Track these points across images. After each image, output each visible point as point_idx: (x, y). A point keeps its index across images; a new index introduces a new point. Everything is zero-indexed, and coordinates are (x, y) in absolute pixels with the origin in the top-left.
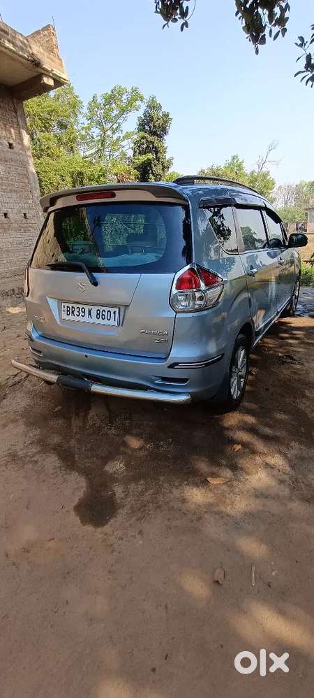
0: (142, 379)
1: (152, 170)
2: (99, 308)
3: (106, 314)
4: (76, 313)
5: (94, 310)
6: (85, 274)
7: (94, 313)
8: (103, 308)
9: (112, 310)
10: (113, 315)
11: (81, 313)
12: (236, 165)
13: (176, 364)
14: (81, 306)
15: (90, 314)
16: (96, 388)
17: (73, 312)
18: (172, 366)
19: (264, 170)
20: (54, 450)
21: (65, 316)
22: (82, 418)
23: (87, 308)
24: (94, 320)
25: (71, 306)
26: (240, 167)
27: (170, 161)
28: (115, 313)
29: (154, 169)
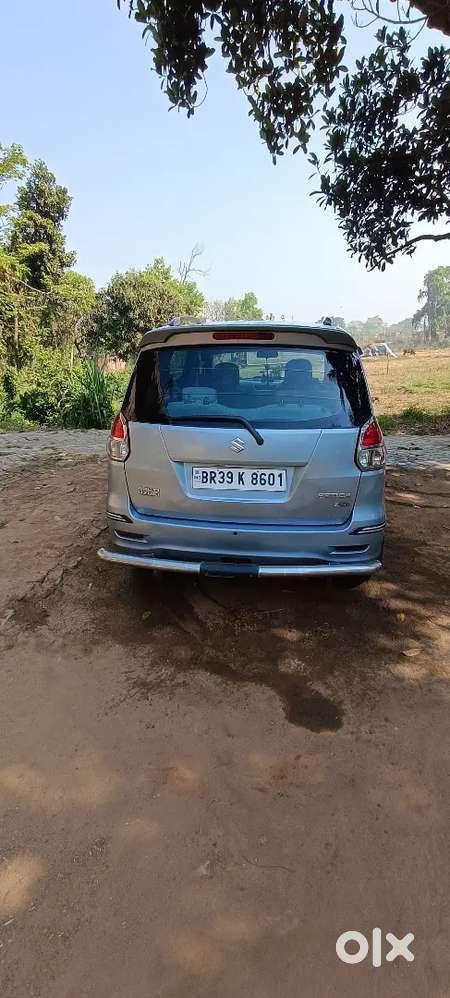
1: (45, 266)
2: (255, 471)
3: (266, 478)
4: (218, 479)
5: (248, 474)
7: (247, 478)
8: (263, 471)
9: (276, 472)
10: (277, 479)
11: (226, 479)
14: (226, 471)
15: (241, 479)
16: (266, 570)
17: (212, 478)
18: (355, 532)
19: (189, 280)
21: (199, 484)
23: (235, 472)
24: (248, 486)
25: (208, 470)
27: (72, 256)
28: (280, 475)
29: (49, 265)
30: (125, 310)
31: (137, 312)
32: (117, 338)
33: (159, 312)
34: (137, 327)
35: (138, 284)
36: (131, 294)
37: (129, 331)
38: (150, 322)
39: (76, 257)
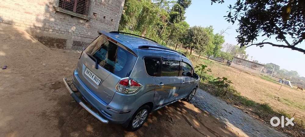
0: (99, 108)
1: (176, 18)
2: (96, 76)
3: (97, 79)
4: (89, 74)
6: (95, 63)
7: (94, 77)
9: (99, 79)
10: (98, 81)
11: (91, 75)
12: (210, 30)
13: (110, 108)
14: (91, 73)
15: (93, 77)
16: (81, 103)
17: (88, 73)
18: (108, 108)
19: (223, 35)
20: (60, 118)
21: (85, 73)
22: (79, 109)
23: (93, 74)
24: (93, 79)
25: (89, 70)
26: (212, 31)
27: (185, 18)
29: (178, 18)
30: (192, 35)
31: (195, 37)
32: (186, 42)
33: (202, 40)
34: (193, 41)
35: (199, 30)
36: (196, 32)
37: (190, 41)
38: (197, 41)
39: (186, 18)
